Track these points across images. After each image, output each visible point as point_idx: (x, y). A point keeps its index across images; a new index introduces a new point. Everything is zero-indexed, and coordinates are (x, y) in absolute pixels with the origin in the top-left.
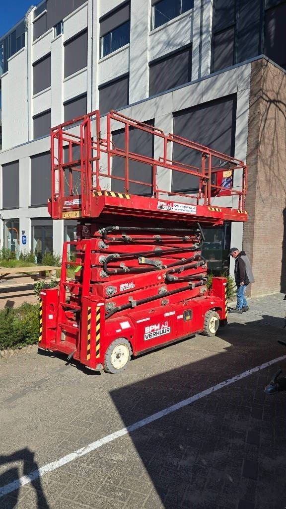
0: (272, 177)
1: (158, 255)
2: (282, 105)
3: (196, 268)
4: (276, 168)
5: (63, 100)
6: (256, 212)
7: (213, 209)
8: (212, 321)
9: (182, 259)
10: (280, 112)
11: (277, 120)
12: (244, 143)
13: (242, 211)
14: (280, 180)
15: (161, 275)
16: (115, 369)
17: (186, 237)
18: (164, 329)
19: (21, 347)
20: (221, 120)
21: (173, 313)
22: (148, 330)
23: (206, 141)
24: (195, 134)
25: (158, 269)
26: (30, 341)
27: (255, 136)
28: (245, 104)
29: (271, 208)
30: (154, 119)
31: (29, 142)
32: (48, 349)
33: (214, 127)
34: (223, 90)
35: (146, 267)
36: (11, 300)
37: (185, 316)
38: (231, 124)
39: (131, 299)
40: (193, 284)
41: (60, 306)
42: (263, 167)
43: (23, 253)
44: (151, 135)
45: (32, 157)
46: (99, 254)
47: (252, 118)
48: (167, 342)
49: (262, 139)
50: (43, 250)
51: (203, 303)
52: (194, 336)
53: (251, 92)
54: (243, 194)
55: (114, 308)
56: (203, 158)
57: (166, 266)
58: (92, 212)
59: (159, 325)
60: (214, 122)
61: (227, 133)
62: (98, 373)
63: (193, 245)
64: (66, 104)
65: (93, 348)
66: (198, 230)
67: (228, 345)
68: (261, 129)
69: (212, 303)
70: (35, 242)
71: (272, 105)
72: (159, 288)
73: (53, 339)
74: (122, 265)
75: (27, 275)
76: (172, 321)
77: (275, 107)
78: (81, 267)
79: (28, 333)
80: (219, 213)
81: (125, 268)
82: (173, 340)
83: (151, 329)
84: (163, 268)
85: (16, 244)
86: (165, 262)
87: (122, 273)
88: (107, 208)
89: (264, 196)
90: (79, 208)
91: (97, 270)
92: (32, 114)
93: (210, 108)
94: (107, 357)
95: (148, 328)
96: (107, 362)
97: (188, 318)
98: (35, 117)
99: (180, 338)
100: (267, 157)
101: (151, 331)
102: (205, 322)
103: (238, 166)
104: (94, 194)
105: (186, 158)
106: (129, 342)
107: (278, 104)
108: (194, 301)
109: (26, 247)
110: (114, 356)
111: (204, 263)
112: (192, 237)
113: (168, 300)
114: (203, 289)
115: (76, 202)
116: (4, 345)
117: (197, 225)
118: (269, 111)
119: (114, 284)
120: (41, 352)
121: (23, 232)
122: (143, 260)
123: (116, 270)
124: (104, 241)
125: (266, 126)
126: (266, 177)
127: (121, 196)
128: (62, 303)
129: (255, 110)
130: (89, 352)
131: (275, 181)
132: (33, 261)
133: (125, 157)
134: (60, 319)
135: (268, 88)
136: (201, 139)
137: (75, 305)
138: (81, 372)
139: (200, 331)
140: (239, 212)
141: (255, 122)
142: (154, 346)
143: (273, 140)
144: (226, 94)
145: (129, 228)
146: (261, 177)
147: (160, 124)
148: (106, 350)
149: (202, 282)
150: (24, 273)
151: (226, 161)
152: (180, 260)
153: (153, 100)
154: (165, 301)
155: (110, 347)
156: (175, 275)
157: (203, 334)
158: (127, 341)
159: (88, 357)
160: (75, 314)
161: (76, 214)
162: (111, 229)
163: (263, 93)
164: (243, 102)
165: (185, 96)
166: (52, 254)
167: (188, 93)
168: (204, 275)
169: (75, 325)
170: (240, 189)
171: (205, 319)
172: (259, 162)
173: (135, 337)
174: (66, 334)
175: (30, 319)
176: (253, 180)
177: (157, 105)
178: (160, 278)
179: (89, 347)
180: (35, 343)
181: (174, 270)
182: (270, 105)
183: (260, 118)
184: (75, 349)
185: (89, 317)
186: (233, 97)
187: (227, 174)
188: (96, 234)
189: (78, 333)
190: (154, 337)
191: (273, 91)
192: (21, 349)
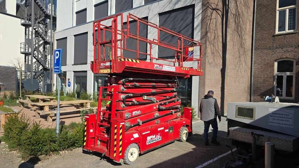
0: (214, 51)
1: (153, 94)
2: (220, 12)
3: (175, 102)
4: (217, 46)
5: (94, 4)
6: (206, 70)
7: (184, 69)
8: (184, 133)
9: (167, 97)
10: (218, 15)
11: (217, 19)
12: (199, 32)
13: (199, 70)
14: (219, 52)
15: (155, 106)
16: (130, 162)
17: (169, 84)
18: (158, 138)
19: (72, 149)
20: (186, 18)
21: (163, 128)
22: (149, 138)
23: (177, 30)
24: (171, 26)
25: (154, 103)
26: (78, 145)
27: (205, 28)
28: (199, 10)
29: (214, 68)
30: (148, 16)
31: (73, 27)
32: (89, 150)
33: (182, 22)
34: (187, 2)
35: (147, 101)
36: (63, 120)
37: (169, 130)
38: (192, 21)
39: (139, 120)
40: (173, 111)
41: (97, 124)
42: (210, 45)
43: (69, 92)
44: (146, 26)
45: (75, 36)
46: (121, 94)
47: (203, 18)
48: (159, 146)
49: (209, 30)
50: (80, 90)
51: (179, 122)
52: (174, 142)
53: (203, 4)
54: (200, 60)
55: (129, 125)
56: (179, 40)
57: (158, 101)
58: (118, 70)
59: (155, 135)
60: (182, 19)
61: (189, 26)
62: (120, 164)
63: (173, 89)
64: (95, 6)
65: (118, 149)
66: (176, 80)
67: (194, 147)
68: (208, 24)
69: (184, 122)
70: (76, 86)
71: (214, 11)
72: (154, 113)
73: (92, 144)
74: (134, 100)
75: (73, 105)
76: (162, 133)
77: (216, 12)
78: (110, 101)
79: (77, 141)
80: (187, 71)
81: (136, 102)
82: (163, 144)
83: (151, 138)
84: (157, 102)
85: (64, 87)
86: (157, 99)
87: (134, 105)
88: (127, 68)
89: (210, 61)
90: (110, 67)
91: (119, 103)
92: (75, 11)
93: (179, 12)
94: (125, 155)
95: (149, 137)
96: (125, 158)
97: (171, 131)
98: (77, 13)
99: (166, 143)
100: (212, 40)
101: (150, 139)
102: (180, 133)
103: (198, 45)
104: (119, 59)
105: (166, 39)
106: (138, 145)
107: (217, 11)
108: (174, 121)
109: (70, 89)
110: (129, 154)
111: (179, 99)
112: (172, 84)
113: (159, 121)
114: (179, 114)
115: (108, 64)
116: (62, 148)
117: (176, 77)
118: (213, 14)
119: (129, 112)
120: (84, 152)
121: (69, 79)
122: (145, 97)
123: (130, 103)
124: (123, 86)
125: (211, 23)
126: (211, 50)
127: (134, 61)
128: (98, 123)
129: (205, 14)
130: (115, 152)
131: (216, 53)
132: (74, 97)
133: (137, 39)
134: (97, 132)
135: (212, 2)
136: (175, 29)
137: (106, 124)
138: (109, 164)
139: (177, 139)
140: (198, 70)
141: (205, 20)
142: (152, 148)
143: (215, 30)
144: (188, 5)
145: (138, 79)
146: (209, 51)
147: (151, 19)
148: (125, 151)
149: (178, 110)
150: (71, 104)
151: (190, 42)
152: (166, 98)
153: (147, 6)
154: (158, 121)
155: (128, 149)
156: (163, 106)
157: (180, 140)
158: (137, 145)
159: (115, 155)
160: (105, 129)
161: (108, 71)
162: (128, 80)
163: (209, 5)
164: (198, 9)
165: (166, 4)
166: (86, 93)
167: (167, 3)
168: (179, 106)
169: (106, 136)
170: (198, 58)
171: (180, 132)
172: (207, 42)
173: (141, 143)
174: (100, 141)
175: (78, 132)
176: (204, 52)
177: (149, 9)
178: (155, 108)
179: (115, 149)
180: (80, 147)
181: (163, 103)
182: (213, 11)
183: (208, 18)
184: (106, 150)
185: (116, 131)
186: (193, 6)
187: (190, 49)
188: (119, 82)
189: (108, 140)
190: (152, 142)
191: (215, 3)
192: (72, 150)
